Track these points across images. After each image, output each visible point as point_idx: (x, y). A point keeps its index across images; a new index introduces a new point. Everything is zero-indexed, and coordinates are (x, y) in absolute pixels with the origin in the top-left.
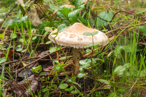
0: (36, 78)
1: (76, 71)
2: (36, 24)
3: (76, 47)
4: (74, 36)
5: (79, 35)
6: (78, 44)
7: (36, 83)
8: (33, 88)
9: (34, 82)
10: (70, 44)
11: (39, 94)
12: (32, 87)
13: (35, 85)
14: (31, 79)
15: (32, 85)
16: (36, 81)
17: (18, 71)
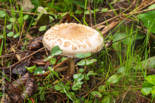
0: (31, 79)
1: (71, 71)
2: (27, 9)
3: (71, 56)
4: (68, 44)
5: (73, 42)
6: (73, 54)
7: (31, 84)
8: (29, 90)
9: (29, 83)
10: (64, 53)
11: (36, 101)
12: (27, 89)
13: (31, 86)
14: (26, 78)
15: (27, 86)
16: (31, 82)
17: (12, 66)
